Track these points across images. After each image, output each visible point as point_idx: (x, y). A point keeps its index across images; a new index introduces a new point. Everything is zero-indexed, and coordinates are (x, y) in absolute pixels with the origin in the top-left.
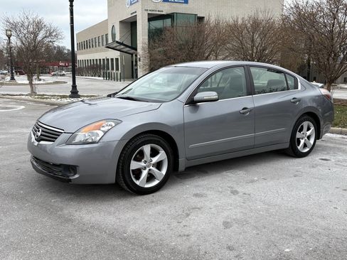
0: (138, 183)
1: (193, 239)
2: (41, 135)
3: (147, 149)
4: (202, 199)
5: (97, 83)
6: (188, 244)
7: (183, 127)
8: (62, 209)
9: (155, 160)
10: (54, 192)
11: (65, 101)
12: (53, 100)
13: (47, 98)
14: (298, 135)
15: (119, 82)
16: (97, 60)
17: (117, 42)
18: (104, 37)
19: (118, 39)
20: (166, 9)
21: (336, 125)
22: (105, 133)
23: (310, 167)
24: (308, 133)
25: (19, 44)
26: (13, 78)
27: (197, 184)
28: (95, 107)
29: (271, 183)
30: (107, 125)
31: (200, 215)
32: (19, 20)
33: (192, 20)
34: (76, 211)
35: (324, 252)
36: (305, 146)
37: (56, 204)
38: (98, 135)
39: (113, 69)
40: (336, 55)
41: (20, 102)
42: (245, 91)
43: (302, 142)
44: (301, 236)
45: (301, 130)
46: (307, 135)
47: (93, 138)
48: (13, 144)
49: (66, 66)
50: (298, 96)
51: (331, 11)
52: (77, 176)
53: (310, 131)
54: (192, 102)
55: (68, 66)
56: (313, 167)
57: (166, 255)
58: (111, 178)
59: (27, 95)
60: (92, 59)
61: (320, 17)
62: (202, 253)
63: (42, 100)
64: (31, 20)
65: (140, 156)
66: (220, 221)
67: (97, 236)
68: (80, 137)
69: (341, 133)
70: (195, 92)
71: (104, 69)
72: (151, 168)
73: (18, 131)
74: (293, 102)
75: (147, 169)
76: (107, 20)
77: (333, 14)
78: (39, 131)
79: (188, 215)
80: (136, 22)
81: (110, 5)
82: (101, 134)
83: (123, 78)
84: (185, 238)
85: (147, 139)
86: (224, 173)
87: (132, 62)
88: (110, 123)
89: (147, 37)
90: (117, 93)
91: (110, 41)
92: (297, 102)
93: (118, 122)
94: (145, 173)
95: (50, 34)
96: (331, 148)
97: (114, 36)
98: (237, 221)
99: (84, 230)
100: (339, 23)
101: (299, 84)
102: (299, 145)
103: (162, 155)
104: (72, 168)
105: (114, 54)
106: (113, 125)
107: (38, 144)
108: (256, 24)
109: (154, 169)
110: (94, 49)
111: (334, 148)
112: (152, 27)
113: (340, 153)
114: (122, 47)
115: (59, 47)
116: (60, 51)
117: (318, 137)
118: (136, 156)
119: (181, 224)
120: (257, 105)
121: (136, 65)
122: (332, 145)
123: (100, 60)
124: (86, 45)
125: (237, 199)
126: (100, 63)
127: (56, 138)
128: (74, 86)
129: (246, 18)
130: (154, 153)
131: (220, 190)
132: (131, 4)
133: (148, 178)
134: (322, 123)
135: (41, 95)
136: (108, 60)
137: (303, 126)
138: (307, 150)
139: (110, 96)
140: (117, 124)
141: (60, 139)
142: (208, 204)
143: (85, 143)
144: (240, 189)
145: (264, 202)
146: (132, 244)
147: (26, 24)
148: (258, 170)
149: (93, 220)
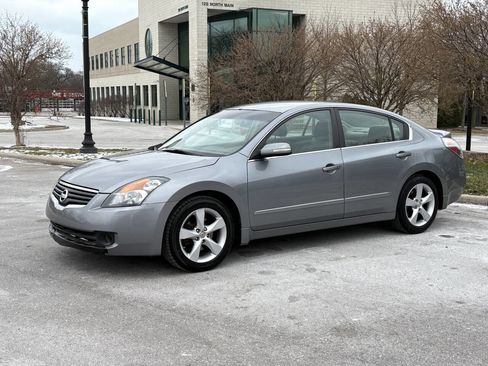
0: (189, 256)
1: (251, 310)
2: (69, 197)
3: (200, 214)
4: (269, 276)
5: (120, 128)
6: (245, 314)
7: (247, 188)
8: (96, 285)
9: (210, 228)
11: (74, 158)
12: (55, 157)
13: (45, 154)
14: (409, 202)
15: (157, 126)
16: (118, 88)
17: (155, 58)
18: (133, 48)
19: (155, 52)
22: (149, 193)
23: (421, 244)
24: (425, 200)
28: (125, 164)
29: (361, 261)
30: (151, 184)
31: (263, 291)
33: (283, 21)
34: (114, 287)
35: (395, 321)
36: (420, 217)
37: (88, 281)
38: (140, 195)
39: (146, 104)
41: (2, 159)
42: (331, 143)
43: (415, 212)
44: (376, 309)
45: (413, 196)
46: (421, 203)
47: (134, 199)
48: (12, 217)
49: (63, 98)
52: (115, 245)
53: (427, 197)
54: (259, 156)
55: (68, 97)
56: (426, 244)
58: (156, 249)
59: (10, 149)
62: (259, 321)
63: (37, 156)
64: (18, 27)
65: (192, 223)
66: (285, 296)
70: (263, 143)
71: (131, 103)
72: (206, 238)
73: (13, 200)
74: (400, 157)
75: (201, 240)
76: (137, 19)
78: (65, 193)
79: (248, 291)
80: (188, 23)
82: (144, 194)
83: (165, 119)
84: (242, 310)
85: (196, 203)
86: (304, 250)
87: (181, 92)
88: (154, 182)
89: (206, 50)
90: (161, 145)
91: (142, 55)
93: (165, 180)
94: (197, 245)
95: (49, 51)
96: (463, 223)
97: (148, 46)
98: (306, 296)
102: (410, 216)
103: (219, 223)
104: (109, 236)
105: (150, 79)
106: (159, 183)
107: (64, 209)
109: (209, 240)
110: (114, 69)
111: (468, 222)
112: (216, 32)
114: (163, 66)
117: (439, 205)
118: (187, 222)
119: (240, 299)
120: (347, 159)
121: (188, 96)
123: (124, 88)
124: (103, 62)
125: (313, 275)
126: (125, 92)
127: (89, 200)
128: (88, 134)
129: (367, 23)
130: (209, 220)
131: (294, 267)
133: (201, 252)
134: (445, 186)
135: (34, 149)
136: (138, 88)
137: (415, 190)
138: (423, 223)
139: (152, 149)
140: (164, 182)
141: (94, 201)
142: (275, 281)
143: (124, 205)
144: (319, 267)
145: (345, 280)
146: (182, 314)
147: (10, 35)
148: (349, 247)
149: (135, 295)
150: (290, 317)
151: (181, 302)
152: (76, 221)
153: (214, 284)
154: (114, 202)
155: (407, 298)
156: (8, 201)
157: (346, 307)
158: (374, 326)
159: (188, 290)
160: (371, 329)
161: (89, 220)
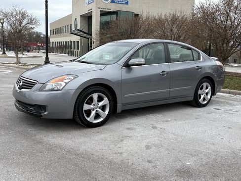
0: (88, 119)
1: (125, 155)
2: (22, 85)
3: (95, 96)
4: (132, 131)
5: (63, 58)
6: (121, 158)
7: (121, 83)
8: (35, 135)
9: (101, 104)
10: (30, 125)
13: (28, 66)
14: (200, 92)
16: (63, 42)
17: (78, 30)
18: (69, 26)
19: (79, 27)
20: (113, 8)
21: (226, 88)
22: (67, 84)
23: (207, 113)
24: (207, 91)
25: (9, 28)
26: (4, 53)
27: (129, 122)
29: (179, 123)
30: (68, 79)
31: (130, 141)
32: (9, 11)
33: (130, 16)
34: (45, 137)
35: (212, 165)
36: (204, 99)
37: (31, 132)
38: (61, 85)
39: (75, 49)
40: (228, 42)
41: (8, 68)
42: (164, 60)
43: (202, 97)
44: (198, 155)
45: (202, 88)
46: (205, 92)
47: (58, 87)
48: (3, 94)
49: (42, 46)
50: (200, 65)
51: (226, 11)
52: (46, 113)
53: (208, 89)
54: (127, 66)
55: (44, 46)
56: (209, 113)
57: (105, 165)
58: (70, 115)
59: (14, 64)
60: (60, 41)
61: (218, 15)
62: (130, 164)
63: (24, 67)
64: (18, 11)
65: (90, 101)
66: (144, 144)
67: (59, 152)
68: (49, 86)
69: (229, 93)
70: (129, 59)
71: (68, 48)
72: (98, 109)
73: (6, 86)
74: (197, 69)
75: (95, 110)
76: (71, 14)
77: (227, 13)
78: (21, 82)
79: (122, 141)
80: (92, 16)
81: (74, 4)
82: (63, 84)
84: (119, 155)
85: (95, 89)
86: (148, 116)
87: (88, 44)
88: (70, 77)
89: (99, 27)
90: (76, 59)
91: (73, 29)
92: (199, 69)
93: (76, 77)
94: (93, 113)
95: (31, 22)
96: (222, 102)
97: (76, 26)
98: (155, 145)
99: (50, 148)
100: (231, 20)
101: (201, 57)
102: (200, 99)
103: (106, 101)
104: (43, 108)
105: (76, 38)
106: (72, 78)
107: (20, 91)
108: (174, 19)
109: (100, 110)
110: (62, 34)
111: (224, 102)
112: (103, 20)
113: (228, 106)
114: (82, 33)
115: (37, 33)
116: (38, 35)
117: (213, 94)
118: (87, 100)
119: (117, 147)
120: (172, 69)
121: (91, 46)
122: (223, 100)
123: (66, 42)
124: (56, 32)
125: (156, 132)
126: (66, 44)
127: (32, 87)
128: (47, 58)
129: (168, 15)
130: (100, 99)
131: (145, 125)
132: (89, 4)
133: (95, 116)
134: (216, 85)
135: (24, 64)
136: (71, 42)
137: (203, 86)
138: (205, 102)
139: (71, 61)
140: (75, 78)
141: (35, 87)
142: (136, 134)
143: (52, 90)
144: (158, 126)
145: (174, 134)
146: (83, 157)
147: (15, 14)
148: (171, 114)
149: (57, 142)
150: (149, 161)
151: (83, 148)
152: (27, 98)
153: (102, 136)
154: (47, 88)
155: (213, 148)
156: (4, 86)
157: (180, 153)
158: (201, 169)
159: (87, 140)
160: (200, 172)
161: (34, 98)
